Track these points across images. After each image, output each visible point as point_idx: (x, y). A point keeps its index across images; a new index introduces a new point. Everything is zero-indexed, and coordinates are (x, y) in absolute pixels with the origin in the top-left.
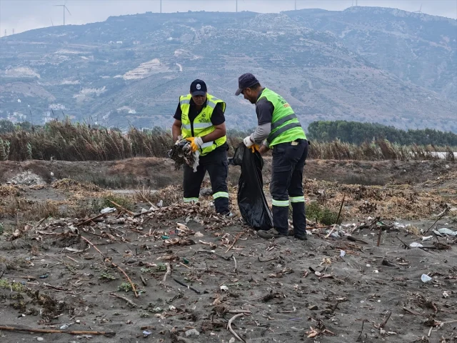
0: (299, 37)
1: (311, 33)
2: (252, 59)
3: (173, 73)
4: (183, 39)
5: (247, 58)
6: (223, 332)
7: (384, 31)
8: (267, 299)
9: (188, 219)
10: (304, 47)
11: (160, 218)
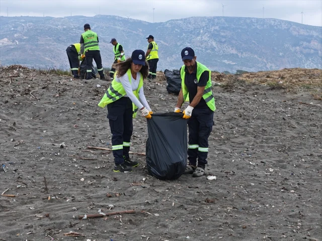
0: (73, 29)
1: (78, 27)
2: (51, 39)
3: (14, 45)
4: (19, 29)
5: (49, 38)
6: (28, 95)
7: (112, 26)
8: (43, 88)
9: (17, 69)
10: (75, 33)
11: (7, 69)
